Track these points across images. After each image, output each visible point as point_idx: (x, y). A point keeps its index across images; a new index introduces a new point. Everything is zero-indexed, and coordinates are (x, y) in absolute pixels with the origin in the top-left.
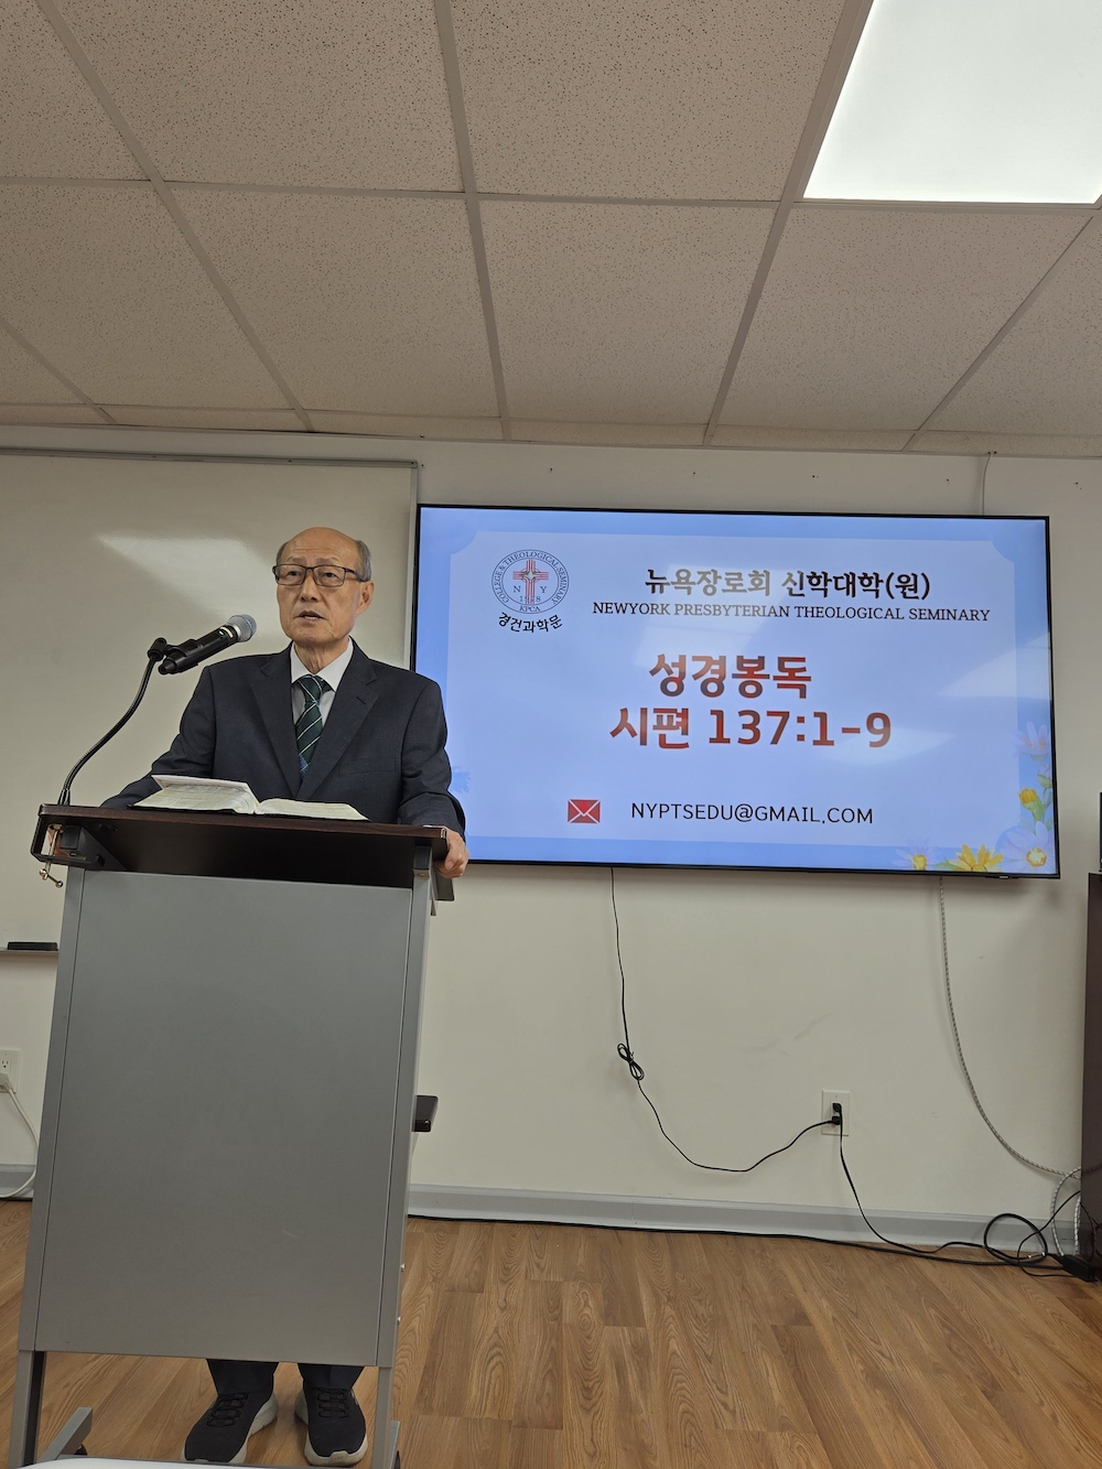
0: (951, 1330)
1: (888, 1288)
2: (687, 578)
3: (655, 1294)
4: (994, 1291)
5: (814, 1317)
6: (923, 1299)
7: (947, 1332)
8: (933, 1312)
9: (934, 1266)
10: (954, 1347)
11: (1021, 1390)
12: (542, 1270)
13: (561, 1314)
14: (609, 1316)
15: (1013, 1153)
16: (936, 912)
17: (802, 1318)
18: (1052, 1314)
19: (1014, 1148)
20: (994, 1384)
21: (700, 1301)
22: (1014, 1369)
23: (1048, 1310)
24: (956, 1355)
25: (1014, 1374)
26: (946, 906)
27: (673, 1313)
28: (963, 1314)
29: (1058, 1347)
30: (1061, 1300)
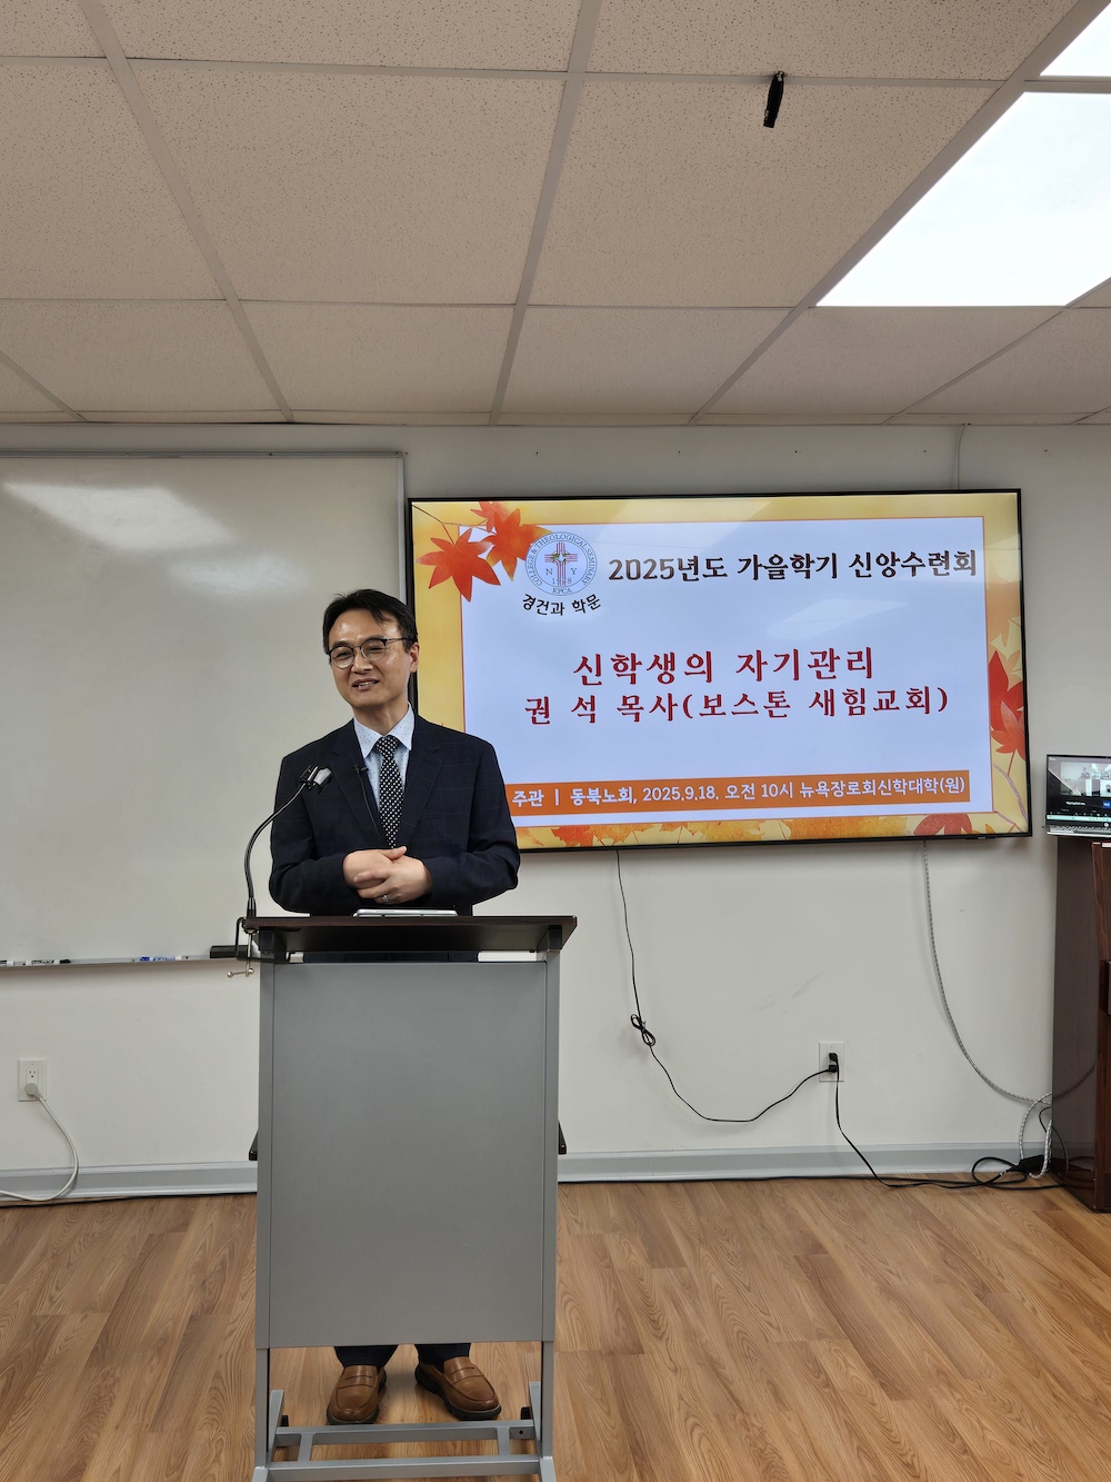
0: (944, 1246)
1: (887, 1215)
3: (688, 1239)
4: (979, 1210)
5: (828, 1246)
7: (942, 1249)
8: (928, 1233)
9: (925, 1192)
10: (949, 1260)
11: (1006, 1291)
13: (611, 1261)
14: (652, 1260)
15: (993, 1086)
16: (921, 872)
17: (818, 1247)
20: (984, 1287)
21: (728, 1240)
22: (1000, 1275)
23: (1025, 1223)
24: (950, 1267)
25: (1000, 1279)
27: (707, 1252)
28: (954, 1232)
29: (1035, 1253)
30: (1036, 1213)
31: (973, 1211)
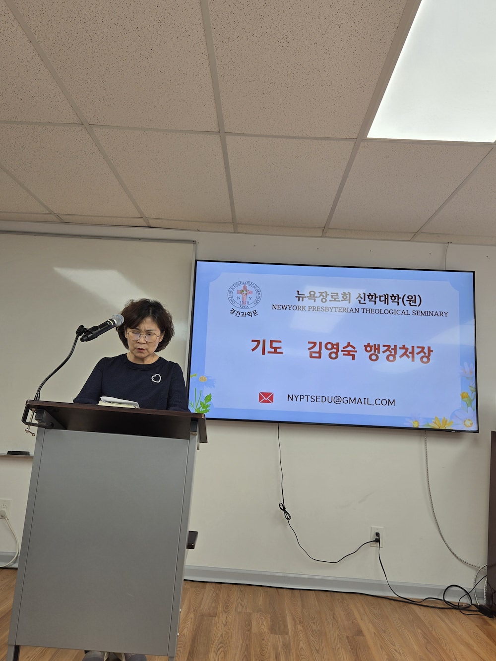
0: (427, 639)
1: (399, 619)
2: (314, 295)
3: (294, 620)
4: (447, 621)
5: (365, 632)
6: (415, 625)
7: (426, 641)
8: (419, 631)
9: (420, 609)
10: (429, 648)
12: (243, 607)
13: (251, 628)
14: (273, 630)
15: (457, 557)
16: (423, 447)
17: (360, 632)
18: (473, 633)
19: (457, 555)
21: (314, 623)
22: (456, 659)
23: (471, 631)
24: (429, 651)
26: (428, 444)
27: (302, 629)
28: (433, 632)
29: (475, 649)
30: (477, 626)
31: (444, 621)
